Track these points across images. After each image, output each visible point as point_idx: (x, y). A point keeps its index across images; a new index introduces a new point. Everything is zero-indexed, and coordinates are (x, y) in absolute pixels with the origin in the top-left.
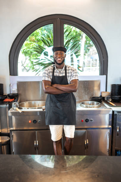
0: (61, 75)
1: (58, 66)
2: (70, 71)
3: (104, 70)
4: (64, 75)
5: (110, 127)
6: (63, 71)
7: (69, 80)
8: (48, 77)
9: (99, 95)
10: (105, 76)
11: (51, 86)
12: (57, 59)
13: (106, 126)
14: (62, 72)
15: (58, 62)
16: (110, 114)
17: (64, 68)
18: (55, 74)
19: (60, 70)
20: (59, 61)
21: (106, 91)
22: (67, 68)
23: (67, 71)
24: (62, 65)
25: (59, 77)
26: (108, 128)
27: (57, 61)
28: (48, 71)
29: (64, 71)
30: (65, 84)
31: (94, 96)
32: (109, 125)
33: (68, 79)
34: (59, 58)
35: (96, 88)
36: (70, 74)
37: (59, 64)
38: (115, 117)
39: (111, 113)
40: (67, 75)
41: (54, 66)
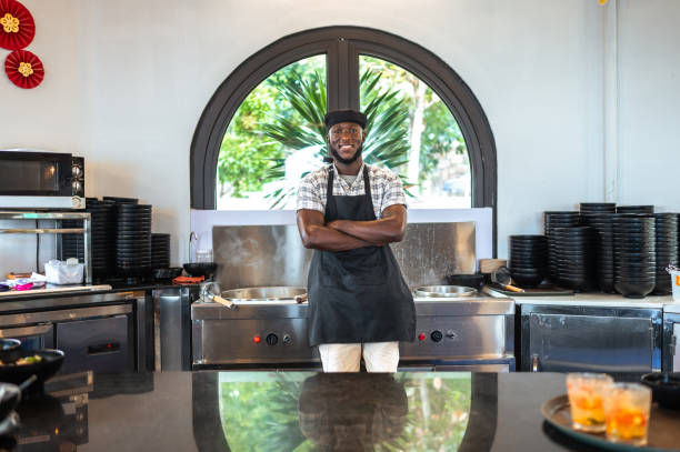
0: (353, 194)
1: (342, 166)
2: (379, 182)
3: (485, 193)
4: (362, 192)
5: (511, 356)
6: (358, 181)
7: (379, 206)
8: (315, 201)
9: (472, 270)
10: (489, 210)
11: (325, 225)
12: (340, 147)
13: (499, 355)
14: (355, 184)
15: (344, 156)
16: (507, 318)
17: (361, 173)
18: (335, 191)
19: (350, 178)
20: (347, 151)
21: (495, 256)
22: (371, 174)
23: (371, 182)
24: (354, 165)
25: (347, 199)
26: (504, 362)
27: (340, 151)
28: (315, 183)
29: (363, 183)
30: (367, 220)
31: (457, 272)
32: (507, 350)
33: (374, 204)
34: (347, 143)
35: (461, 247)
36: (380, 191)
37: (347, 162)
38: (524, 324)
39: (511, 311)
40: (372, 192)
41: (331, 167)
